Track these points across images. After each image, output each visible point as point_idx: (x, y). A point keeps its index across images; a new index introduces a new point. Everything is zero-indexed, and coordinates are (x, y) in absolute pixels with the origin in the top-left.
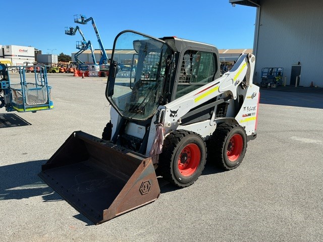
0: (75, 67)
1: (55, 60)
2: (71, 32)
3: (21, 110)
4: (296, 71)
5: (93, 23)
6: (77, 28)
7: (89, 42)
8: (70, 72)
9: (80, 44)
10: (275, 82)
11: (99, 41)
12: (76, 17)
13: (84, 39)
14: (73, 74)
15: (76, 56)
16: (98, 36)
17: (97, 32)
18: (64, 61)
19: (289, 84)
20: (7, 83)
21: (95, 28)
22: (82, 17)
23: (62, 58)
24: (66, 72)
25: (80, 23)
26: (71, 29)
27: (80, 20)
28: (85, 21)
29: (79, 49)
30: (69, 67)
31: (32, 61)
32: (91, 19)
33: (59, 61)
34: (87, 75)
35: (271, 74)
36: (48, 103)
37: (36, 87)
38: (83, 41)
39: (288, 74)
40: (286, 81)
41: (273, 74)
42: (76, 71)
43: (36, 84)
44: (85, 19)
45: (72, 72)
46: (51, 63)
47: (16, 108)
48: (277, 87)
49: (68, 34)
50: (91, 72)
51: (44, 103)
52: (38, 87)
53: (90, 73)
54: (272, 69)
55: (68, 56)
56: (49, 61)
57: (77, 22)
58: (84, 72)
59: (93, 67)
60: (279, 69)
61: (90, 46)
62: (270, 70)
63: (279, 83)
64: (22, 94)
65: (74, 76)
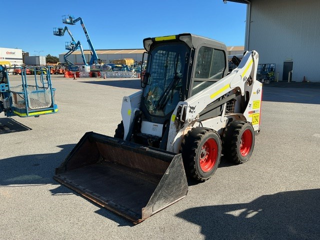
0: (64, 68)
1: (43, 62)
2: (60, 33)
3: (23, 115)
4: (288, 66)
5: (82, 23)
6: (66, 28)
7: (79, 43)
8: (59, 73)
9: (69, 44)
10: (268, 78)
11: (89, 41)
12: (64, 18)
13: (73, 40)
14: (63, 75)
15: (65, 56)
16: (87, 36)
17: (86, 33)
18: (52, 63)
19: (281, 80)
20: (6, 86)
21: (84, 29)
22: (70, 17)
23: (50, 60)
24: (55, 74)
25: (69, 23)
26: (60, 30)
27: (68, 21)
28: (74, 22)
29: (68, 49)
30: (58, 68)
31: (20, 63)
32: (80, 19)
33: (47, 62)
34: (78, 76)
35: (264, 70)
36: (52, 106)
37: (37, 90)
38: (72, 41)
39: (280, 70)
40: (279, 76)
41: (266, 70)
42: (67, 73)
43: (36, 86)
44: (73, 20)
45: (61, 74)
46: (39, 65)
47: (17, 113)
48: (271, 82)
49: (56, 35)
50: (82, 72)
51: (48, 107)
52: (39, 89)
53: (81, 74)
54: (265, 65)
55: (55, 58)
56: (37, 63)
57: (66, 23)
58: (75, 73)
59: (84, 67)
60: (272, 65)
61: (80, 46)
62: (264, 66)
63: (271, 79)
64: (25, 97)
65: (64, 77)
